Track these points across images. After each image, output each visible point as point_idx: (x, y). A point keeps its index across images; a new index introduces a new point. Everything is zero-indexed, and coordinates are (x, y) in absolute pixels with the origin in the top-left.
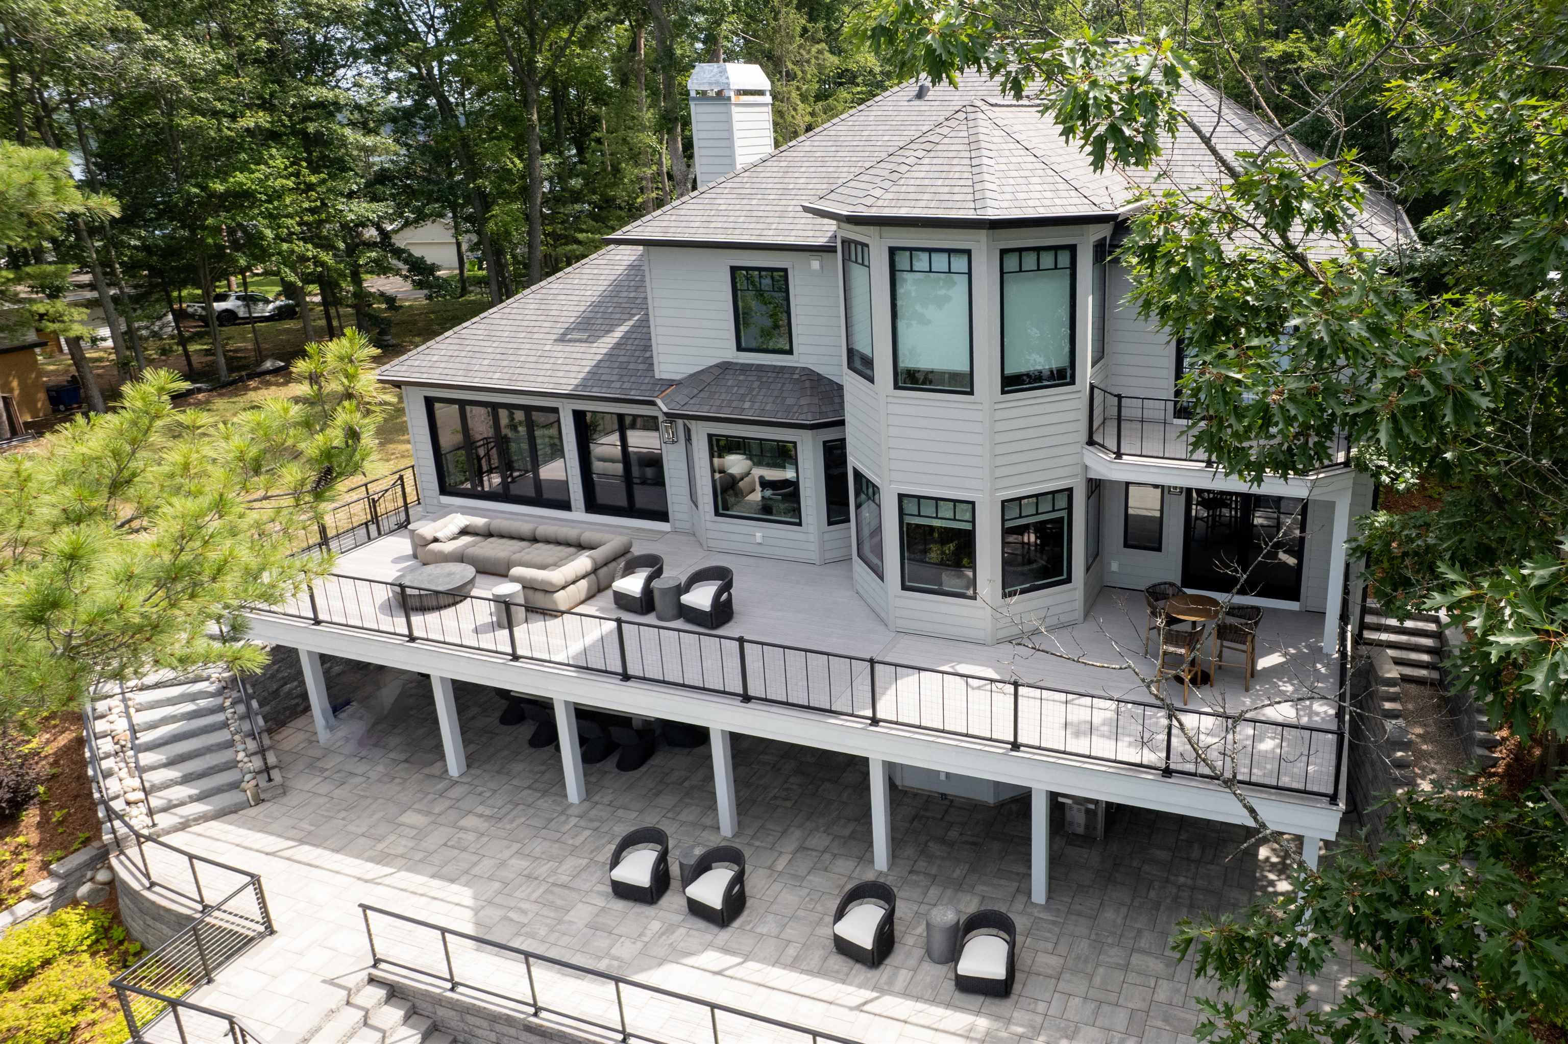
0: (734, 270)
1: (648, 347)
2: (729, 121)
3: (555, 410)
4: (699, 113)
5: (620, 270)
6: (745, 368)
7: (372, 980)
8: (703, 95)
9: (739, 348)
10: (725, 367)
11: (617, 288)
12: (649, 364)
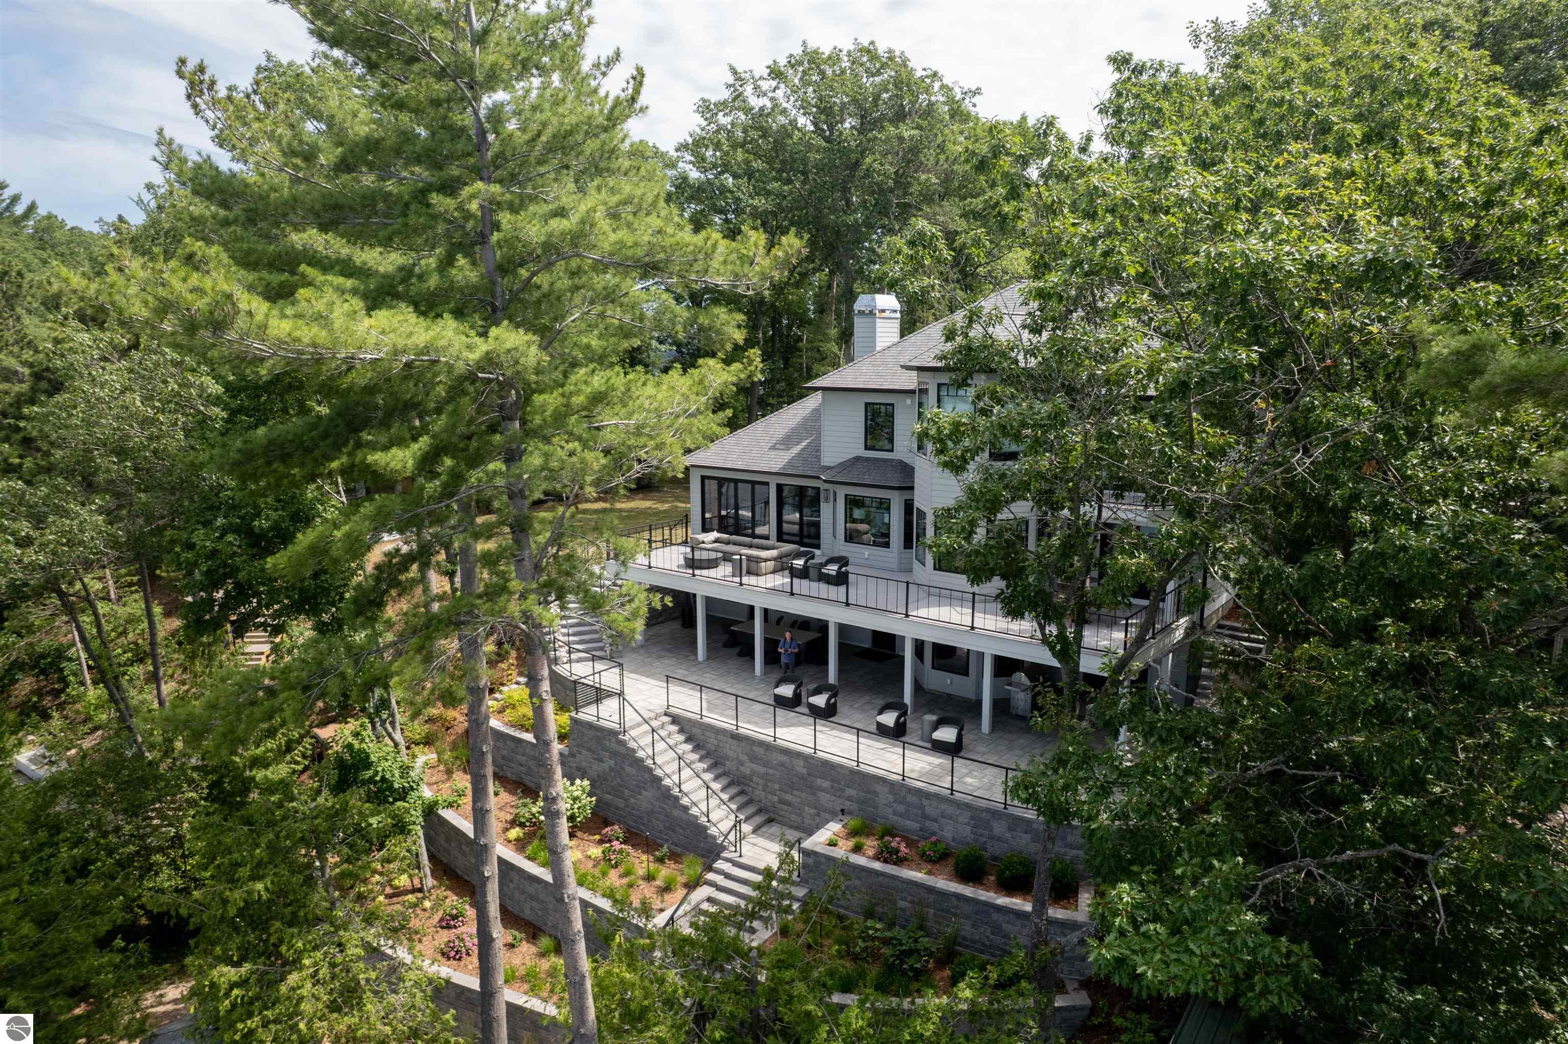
0: (867, 404)
1: (818, 451)
2: (874, 327)
3: (767, 484)
4: (858, 322)
5: (808, 411)
6: (868, 459)
7: (666, 714)
8: (861, 313)
9: (866, 448)
10: (857, 459)
11: (806, 420)
12: (819, 458)
